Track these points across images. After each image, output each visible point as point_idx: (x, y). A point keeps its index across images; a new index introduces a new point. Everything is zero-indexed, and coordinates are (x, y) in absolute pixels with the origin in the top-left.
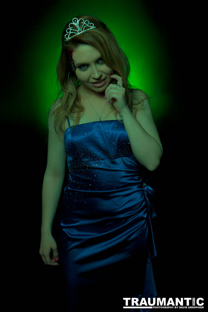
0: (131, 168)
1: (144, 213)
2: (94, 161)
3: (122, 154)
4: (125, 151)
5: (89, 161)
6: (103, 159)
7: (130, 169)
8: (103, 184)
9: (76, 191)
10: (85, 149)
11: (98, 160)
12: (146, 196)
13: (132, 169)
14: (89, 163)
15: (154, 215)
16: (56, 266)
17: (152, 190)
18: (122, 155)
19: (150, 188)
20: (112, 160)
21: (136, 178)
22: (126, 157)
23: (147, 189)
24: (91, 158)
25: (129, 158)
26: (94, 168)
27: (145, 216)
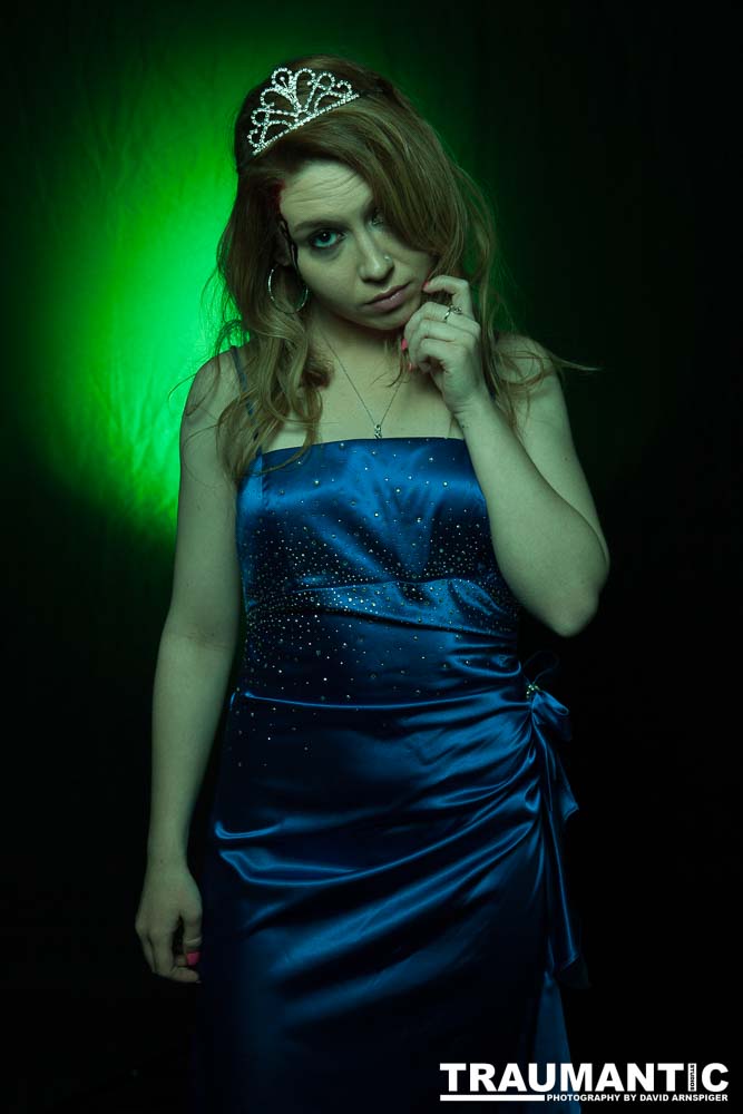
0: (481, 623)
1: (530, 796)
2: (343, 584)
3: (449, 566)
4: (463, 557)
5: (325, 586)
6: (377, 581)
7: (478, 626)
8: (373, 677)
9: (275, 704)
10: (311, 539)
11: (358, 582)
12: (538, 731)
13: (482, 628)
14: (325, 592)
15: (570, 806)
16: (192, 984)
17: (559, 710)
18: (452, 570)
19: (555, 704)
20: (410, 587)
21: (500, 660)
22: (465, 577)
23: (540, 705)
24: (333, 572)
25: (477, 583)
26: (340, 612)
27: (533, 807)
